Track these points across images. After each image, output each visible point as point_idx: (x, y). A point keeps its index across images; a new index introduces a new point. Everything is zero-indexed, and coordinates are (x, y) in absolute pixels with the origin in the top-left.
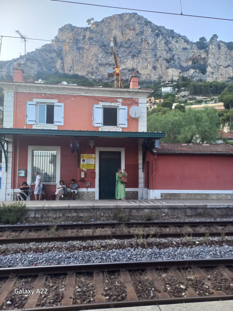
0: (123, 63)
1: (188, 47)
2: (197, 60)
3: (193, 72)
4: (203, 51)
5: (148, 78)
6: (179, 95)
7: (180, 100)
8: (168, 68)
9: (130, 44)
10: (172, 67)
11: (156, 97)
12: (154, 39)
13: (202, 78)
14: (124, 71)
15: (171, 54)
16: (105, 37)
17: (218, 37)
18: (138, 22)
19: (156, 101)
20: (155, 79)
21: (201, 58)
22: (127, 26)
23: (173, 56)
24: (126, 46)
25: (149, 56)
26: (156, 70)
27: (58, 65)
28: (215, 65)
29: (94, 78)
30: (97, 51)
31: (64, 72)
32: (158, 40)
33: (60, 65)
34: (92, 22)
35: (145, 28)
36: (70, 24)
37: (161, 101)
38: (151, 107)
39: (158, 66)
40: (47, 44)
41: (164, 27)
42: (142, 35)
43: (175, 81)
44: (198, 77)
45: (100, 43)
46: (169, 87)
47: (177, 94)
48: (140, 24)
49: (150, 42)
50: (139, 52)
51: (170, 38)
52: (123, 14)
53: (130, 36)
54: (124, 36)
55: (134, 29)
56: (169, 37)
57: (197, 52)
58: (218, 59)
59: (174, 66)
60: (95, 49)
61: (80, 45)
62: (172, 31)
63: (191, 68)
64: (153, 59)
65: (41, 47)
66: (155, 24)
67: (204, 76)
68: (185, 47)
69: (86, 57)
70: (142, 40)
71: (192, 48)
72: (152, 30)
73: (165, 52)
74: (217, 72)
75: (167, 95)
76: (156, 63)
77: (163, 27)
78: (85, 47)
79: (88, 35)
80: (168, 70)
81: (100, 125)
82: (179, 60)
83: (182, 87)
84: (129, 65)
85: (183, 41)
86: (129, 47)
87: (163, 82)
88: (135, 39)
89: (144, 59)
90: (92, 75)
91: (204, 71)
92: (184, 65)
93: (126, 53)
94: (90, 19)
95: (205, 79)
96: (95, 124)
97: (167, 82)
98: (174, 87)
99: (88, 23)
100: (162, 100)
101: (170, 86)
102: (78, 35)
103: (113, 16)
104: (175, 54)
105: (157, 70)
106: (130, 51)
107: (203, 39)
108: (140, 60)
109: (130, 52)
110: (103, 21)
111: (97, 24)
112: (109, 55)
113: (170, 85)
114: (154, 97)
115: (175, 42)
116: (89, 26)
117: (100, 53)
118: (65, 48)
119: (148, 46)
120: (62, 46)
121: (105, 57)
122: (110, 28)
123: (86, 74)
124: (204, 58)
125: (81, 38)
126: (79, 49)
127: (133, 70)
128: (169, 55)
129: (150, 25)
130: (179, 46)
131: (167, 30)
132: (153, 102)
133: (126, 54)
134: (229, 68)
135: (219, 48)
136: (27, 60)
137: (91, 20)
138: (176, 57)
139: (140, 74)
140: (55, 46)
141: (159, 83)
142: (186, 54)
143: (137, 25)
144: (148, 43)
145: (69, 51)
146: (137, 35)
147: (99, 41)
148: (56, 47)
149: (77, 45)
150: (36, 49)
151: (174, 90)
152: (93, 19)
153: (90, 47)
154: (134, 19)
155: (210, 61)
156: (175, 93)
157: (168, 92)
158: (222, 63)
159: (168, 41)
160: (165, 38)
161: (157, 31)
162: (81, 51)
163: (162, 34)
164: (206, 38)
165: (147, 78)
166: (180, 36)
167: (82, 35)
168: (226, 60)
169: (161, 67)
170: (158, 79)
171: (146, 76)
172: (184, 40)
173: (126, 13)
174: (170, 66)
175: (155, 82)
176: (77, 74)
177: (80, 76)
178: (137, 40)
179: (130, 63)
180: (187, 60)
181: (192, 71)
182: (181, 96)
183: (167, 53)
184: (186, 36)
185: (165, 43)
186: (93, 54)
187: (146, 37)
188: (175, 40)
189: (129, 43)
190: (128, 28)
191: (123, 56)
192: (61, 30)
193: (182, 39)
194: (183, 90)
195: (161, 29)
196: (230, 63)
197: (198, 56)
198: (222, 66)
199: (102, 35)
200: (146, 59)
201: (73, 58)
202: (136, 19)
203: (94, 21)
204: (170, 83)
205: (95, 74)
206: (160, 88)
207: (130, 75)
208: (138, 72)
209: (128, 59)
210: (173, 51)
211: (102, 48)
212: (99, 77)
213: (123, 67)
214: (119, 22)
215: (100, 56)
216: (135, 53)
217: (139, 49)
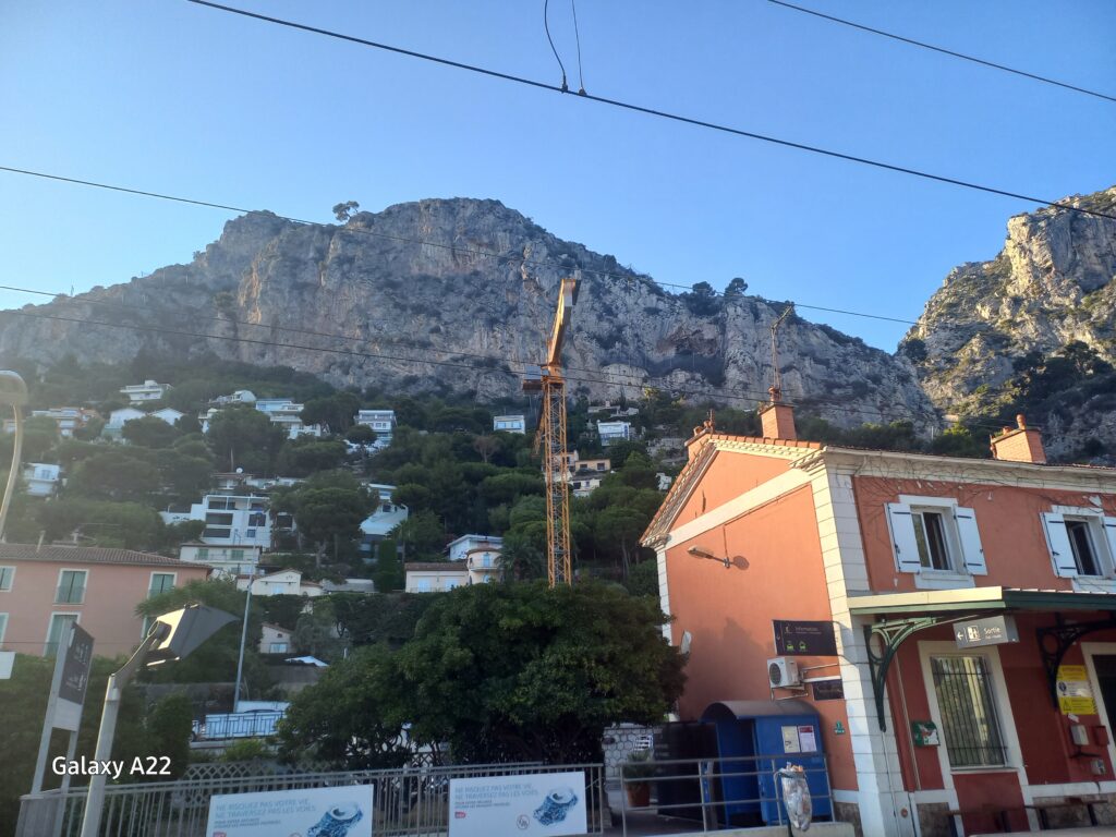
0: (457, 339)
1: (661, 305)
2: (690, 345)
3: (683, 380)
4: (705, 320)
6: (654, 449)
8: (605, 364)
9: (478, 286)
10: (619, 361)
11: (585, 451)
12: (556, 277)
13: (714, 398)
14: (460, 363)
15: (612, 322)
16: (395, 258)
17: (746, 286)
18: (505, 227)
19: (586, 466)
21: (701, 339)
22: (471, 235)
23: (620, 329)
24: (467, 289)
25: (544, 326)
28: (749, 362)
29: (352, 382)
30: (367, 297)
31: (238, 358)
34: (352, 212)
35: (527, 245)
36: (266, 212)
37: (603, 465)
38: (577, 485)
39: (574, 355)
40: (178, 266)
41: (584, 247)
42: (519, 262)
43: (633, 405)
44: (702, 393)
45: (377, 276)
46: (618, 423)
47: (647, 444)
48: (511, 232)
49: (545, 285)
50: (512, 311)
51: (607, 277)
52: (456, 200)
53: (479, 262)
54: (460, 262)
55: (492, 245)
56: (602, 276)
57: (688, 323)
58: (755, 346)
59: (623, 360)
60: (358, 293)
61: (307, 276)
62: (611, 260)
63: (675, 367)
66: (557, 236)
67: (720, 392)
68: (654, 305)
69: (326, 316)
70: (521, 277)
71: (673, 311)
72: (550, 250)
73: (593, 318)
74: (756, 383)
75: (619, 447)
76: (567, 346)
77: (581, 245)
78: (323, 283)
79: (335, 249)
80: (605, 370)
82: (639, 341)
83: (659, 425)
84: (478, 347)
85: (644, 289)
86: (479, 295)
87: (596, 404)
88: (497, 274)
89: (528, 333)
90: (347, 373)
91: (718, 380)
92: (656, 357)
93: (467, 310)
94: (344, 202)
95: (723, 401)
97: (608, 405)
98: (634, 422)
99: (337, 215)
100: (607, 464)
101: (624, 419)
102: (301, 244)
103: (422, 202)
104: (625, 325)
106: (479, 305)
107: (702, 288)
108: (516, 335)
109: (481, 310)
110: (389, 212)
111: (368, 219)
112: (409, 312)
113: (617, 415)
114: (580, 451)
115: (622, 289)
116: (337, 223)
117: (378, 306)
118: (247, 281)
119: (540, 296)
120: (235, 276)
121: (395, 319)
122: (412, 235)
123: (322, 369)
124: (712, 342)
125: (311, 255)
126: (301, 288)
129: (543, 238)
130: (636, 303)
131: (592, 255)
133: (467, 314)
134: (792, 373)
135: (757, 316)
136: (97, 311)
137: (349, 208)
138: (628, 332)
139: (514, 376)
141: (582, 406)
142: (659, 327)
143: (500, 234)
144: (539, 288)
145: (263, 293)
146: (503, 260)
147: (374, 270)
148: (209, 278)
149: (294, 275)
151: (639, 432)
152: (355, 205)
153: (342, 284)
154: (491, 218)
155: (733, 351)
156: (639, 441)
157: (619, 438)
158: (767, 359)
159: (599, 285)
160: (592, 277)
161: (564, 256)
162: (307, 297)
163: (580, 265)
164: (714, 287)
166: (633, 274)
167: (312, 247)
168: (779, 350)
169: (584, 359)
170: (576, 394)
173: (467, 199)
174: (611, 358)
176: (285, 364)
177: (299, 373)
178: (503, 276)
179: (480, 343)
180: (662, 344)
181: (681, 376)
182: (661, 451)
183: (600, 318)
184: (650, 275)
185: (592, 290)
186: (350, 306)
187: (533, 269)
188: (620, 284)
189: (477, 282)
190: (472, 240)
191: (456, 320)
193: (641, 282)
194: (662, 431)
195: (577, 251)
196: (792, 359)
197: (694, 334)
198: (770, 366)
199: (388, 252)
200: (534, 334)
201: (276, 316)
202: (499, 217)
203: (360, 210)
204: (619, 407)
205: (357, 371)
206: (593, 425)
207: (482, 379)
208: (507, 370)
209: (473, 328)
210: (616, 316)
211: (386, 289)
212: (371, 380)
213: (457, 351)
214: (442, 221)
215: (377, 313)
216: (496, 311)
217: (510, 303)
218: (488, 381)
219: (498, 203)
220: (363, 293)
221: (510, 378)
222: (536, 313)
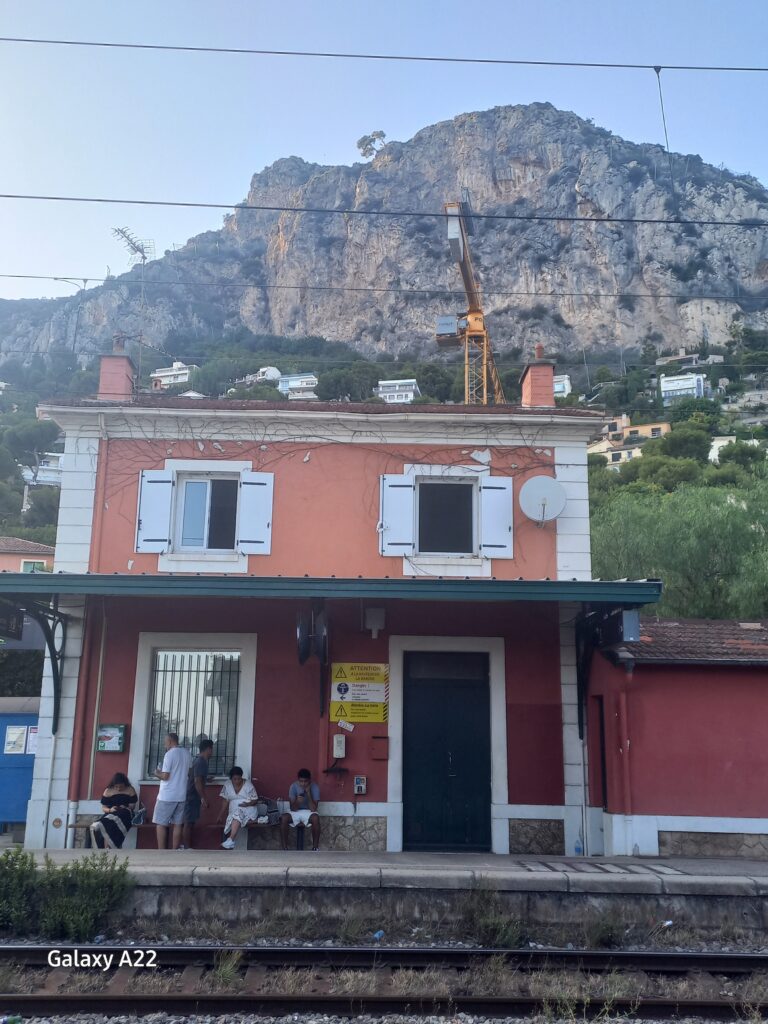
0: (499, 288)
1: (764, 215)
5: (603, 342)
6: (735, 407)
7: (740, 424)
8: (682, 300)
9: (523, 216)
10: (701, 295)
11: (637, 414)
12: (620, 194)
14: (503, 318)
15: (693, 244)
16: (427, 196)
18: (556, 136)
19: (636, 432)
20: (628, 346)
22: (515, 152)
23: (704, 253)
24: (510, 224)
25: (605, 259)
26: (632, 310)
27: (248, 305)
29: (384, 349)
30: (398, 247)
31: (270, 331)
32: (638, 197)
33: (254, 305)
34: (378, 145)
35: (583, 156)
36: (293, 159)
37: (659, 429)
38: (616, 457)
39: (643, 292)
40: (209, 232)
41: (662, 147)
42: (573, 180)
43: (717, 351)
45: (408, 220)
46: (690, 375)
47: (726, 401)
48: (563, 141)
49: (606, 206)
50: (564, 244)
51: (689, 185)
52: (496, 111)
53: (525, 186)
54: (503, 189)
55: (540, 163)
56: (683, 183)
59: (707, 293)
60: (388, 243)
61: (334, 230)
62: (695, 161)
64: (621, 270)
65: (185, 243)
66: (625, 139)
68: (753, 216)
69: (355, 274)
70: (575, 200)
72: (615, 159)
73: (669, 241)
75: (685, 408)
76: (635, 281)
77: (658, 146)
78: (350, 236)
79: (362, 193)
80: (682, 309)
81: (408, 551)
82: (730, 266)
83: (749, 374)
84: (523, 295)
85: (741, 195)
86: (524, 229)
87: (666, 354)
88: (546, 199)
89: (584, 270)
90: (378, 339)
92: (753, 284)
93: (511, 249)
94: (369, 134)
96: (386, 547)
97: (682, 354)
98: (713, 372)
99: (362, 150)
100: (664, 428)
101: (697, 371)
102: (326, 193)
103: (457, 118)
104: (712, 247)
105: (638, 308)
106: (524, 241)
108: (569, 274)
109: (526, 248)
110: (419, 139)
111: (396, 151)
112: (444, 260)
113: (694, 365)
114: (630, 414)
115: (710, 199)
116: (364, 161)
117: (409, 256)
118: (275, 242)
119: (600, 222)
120: (264, 237)
121: (428, 271)
122: (446, 163)
123: (354, 336)
125: (337, 203)
126: (328, 243)
127: (539, 312)
128: (685, 249)
129: (606, 144)
130: (728, 216)
131: (673, 158)
132: (626, 433)
133: (510, 255)
136: (134, 291)
137: (373, 140)
138: (715, 256)
139: (568, 327)
140: (238, 238)
141: (649, 358)
142: (759, 245)
143: (550, 146)
144: (598, 211)
145: (290, 254)
146: (553, 180)
147: (404, 213)
148: (240, 243)
149: (320, 230)
150: (167, 252)
151: (715, 385)
152: (381, 135)
153: (369, 234)
154: (538, 126)
156: (717, 397)
157: (688, 395)
159: (677, 197)
160: (669, 187)
161: (632, 164)
162: (334, 254)
163: (654, 174)
165: (596, 342)
166: (726, 175)
167: (338, 193)
169: (656, 297)
170: (645, 342)
171: (594, 334)
172: (745, 188)
173: (510, 106)
174: (691, 292)
175: (630, 353)
176: (318, 335)
177: (330, 342)
178: (554, 200)
179: (526, 288)
182: (745, 408)
183: (678, 241)
184: (753, 175)
185: (668, 206)
186: (380, 260)
187: (590, 187)
188: (707, 192)
189: (522, 213)
190: (516, 159)
191: (497, 264)
192: (261, 180)
193: (736, 186)
194: (751, 382)
195: (651, 155)
199: (418, 188)
200: (592, 271)
201: (304, 280)
202: (548, 125)
203: (387, 140)
204: (696, 356)
205: (389, 336)
206: (654, 380)
207: (528, 334)
208: (558, 320)
209: (517, 272)
210: (700, 236)
211: (417, 235)
212: (404, 344)
213: (500, 303)
214: (480, 141)
215: (408, 265)
216: (546, 248)
217: (562, 235)
218: (536, 336)
219: (548, 106)
220: (392, 242)
221: (562, 330)
222: (595, 244)
